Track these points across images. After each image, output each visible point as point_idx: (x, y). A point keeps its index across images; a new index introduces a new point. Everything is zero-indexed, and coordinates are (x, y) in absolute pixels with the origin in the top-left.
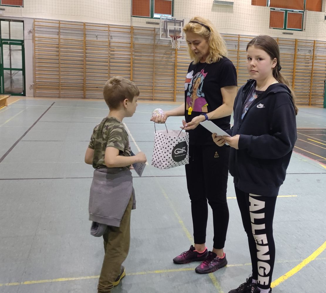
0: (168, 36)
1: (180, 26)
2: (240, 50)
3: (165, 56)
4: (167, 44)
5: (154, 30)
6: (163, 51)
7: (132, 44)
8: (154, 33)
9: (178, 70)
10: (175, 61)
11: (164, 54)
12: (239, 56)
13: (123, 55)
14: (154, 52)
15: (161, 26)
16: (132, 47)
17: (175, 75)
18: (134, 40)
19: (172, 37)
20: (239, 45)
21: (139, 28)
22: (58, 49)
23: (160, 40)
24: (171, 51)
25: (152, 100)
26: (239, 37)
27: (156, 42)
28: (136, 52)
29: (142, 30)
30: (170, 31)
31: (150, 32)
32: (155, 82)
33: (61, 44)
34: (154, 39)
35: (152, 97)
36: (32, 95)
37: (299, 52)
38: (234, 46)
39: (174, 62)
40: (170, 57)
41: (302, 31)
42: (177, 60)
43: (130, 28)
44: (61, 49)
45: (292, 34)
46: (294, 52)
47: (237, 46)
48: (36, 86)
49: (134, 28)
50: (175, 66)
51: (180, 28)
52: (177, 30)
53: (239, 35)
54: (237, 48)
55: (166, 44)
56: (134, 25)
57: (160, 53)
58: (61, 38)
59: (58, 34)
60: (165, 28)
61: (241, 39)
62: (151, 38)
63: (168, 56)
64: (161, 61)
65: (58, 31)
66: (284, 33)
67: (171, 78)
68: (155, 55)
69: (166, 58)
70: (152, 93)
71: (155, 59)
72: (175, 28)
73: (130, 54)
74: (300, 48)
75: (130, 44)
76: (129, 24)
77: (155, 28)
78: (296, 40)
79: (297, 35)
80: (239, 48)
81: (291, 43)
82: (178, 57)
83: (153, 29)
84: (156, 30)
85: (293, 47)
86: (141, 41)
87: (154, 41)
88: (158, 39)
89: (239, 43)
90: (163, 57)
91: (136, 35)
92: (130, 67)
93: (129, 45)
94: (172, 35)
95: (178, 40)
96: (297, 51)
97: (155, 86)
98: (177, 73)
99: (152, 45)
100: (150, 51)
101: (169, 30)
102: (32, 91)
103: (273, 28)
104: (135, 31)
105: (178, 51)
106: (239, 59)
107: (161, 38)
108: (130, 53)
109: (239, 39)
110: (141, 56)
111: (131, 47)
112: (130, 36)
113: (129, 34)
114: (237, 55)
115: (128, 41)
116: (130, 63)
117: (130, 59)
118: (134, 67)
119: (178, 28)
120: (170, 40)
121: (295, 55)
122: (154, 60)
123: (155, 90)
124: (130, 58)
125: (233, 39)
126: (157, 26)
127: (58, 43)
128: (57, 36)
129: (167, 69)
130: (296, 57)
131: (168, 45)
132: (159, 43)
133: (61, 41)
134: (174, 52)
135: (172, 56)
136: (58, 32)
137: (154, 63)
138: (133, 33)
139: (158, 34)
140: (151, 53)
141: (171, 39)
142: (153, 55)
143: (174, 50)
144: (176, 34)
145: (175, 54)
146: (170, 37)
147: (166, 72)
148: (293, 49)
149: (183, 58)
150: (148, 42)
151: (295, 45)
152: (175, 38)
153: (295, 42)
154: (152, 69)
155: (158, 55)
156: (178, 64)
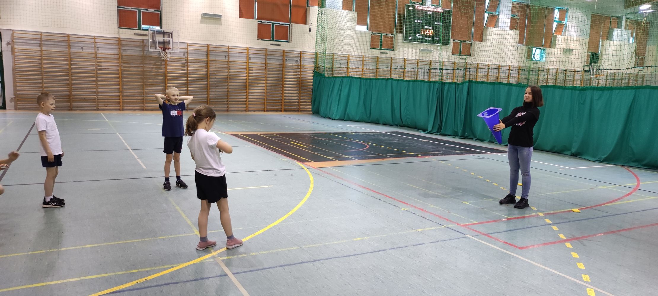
0: (158, 48)
1: (169, 38)
2: (229, 61)
3: (155, 66)
6: (153, 62)
7: (120, 55)
8: (143, 44)
9: (168, 80)
10: (165, 71)
11: (154, 65)
12: (230, 66)
13: (111, 66)
14: (142, 63)
15: (149, 38)
16: (120, 58)
17: (165, 85)
18: (122, 51)
19: (161, 48)
20: (228, 56)
21: (126, 40)
22: (40, 61)
23: (149, 52)
24: (160, 62)
25: (143, 110)
26: (228, 48)
27: (145, 54)
28: (124, 63)
29: (130, 41)
30: (159, 43)
31: (138, 44)
32: (145, 93)
33: (44, 55)
34: (143, 50)
35: (143, 107)
36: (13, 108)
37: (287, 62)
38: (224, 57)
41: (289, 42)
42: (168, 71)
43: (117, 39)
44: (44, 61)
45: (280, 45)
46: (282, 62)
47: (227, 57)
48: (17, 99)
49: (121, 39)
50: (165, 76)
51: (169, 40)
52: (166, 41)
53: (228, 46)
54: (227, 59)
55: (156, 55)
56: (122, 36)
57: (150, 64)
58: (43, 50)
59: (40, 46)
60: (154, 40)
61: (230, 50)
62: (140, 49)
63: (158, 67)
64: (150, 72)
65: (39, 42)
66: (272, 44)
67: (161, 88)
68: (145, 66)
69: (156, 68)
70: (143, 103)
71: (144, 69)
72: (164, 40)
73: (119, 66)
74: (287, 59)
75: (118, 55)
76: (116, 36)
77: (143, 40)
78: (283, 51)
79: (284, 46)
80: (228, 58)
81: (279, 54)
82: (168, 67)
83: (142, 41)
84: (145, 41)
85: (281, 57)
86: (130, 52)
87: (143, 53)
88: (146, 51)
89: (228, 53)
90: (152, 68)
91: (124, 46)
92: (119, 78)
93: (116, 57)
94: (161, 46)
95: (167, 51)
96: (285, 61)
97: (145, 96)
98: (168, 83)
99: (141, 56)
100: (139, 61)
102: (13, 103)
103: (261, 40)
104: (123, 43)
105: (168, 62)
106: (230, 69)
107: (150, 50)
108: (118, 65)
109: (228, 50)
110: (130, 67)
111: (119, 58)
112: (117, 47)
113: (116, 46)
114: (227, 65)
115: (116, 52)
116: (118, 74)
117: (118, 70)
118: (122, 78)
119: (167, 40)
120: (160, 52)
121: (283, 65)
122: (143, 71)
123: (146, 100)
124: (119, 69)
125: (223, 50)
126: (145, 38)
127: (40, 55)
128: (38, 48)
129: (157, 79)
130: (284, 66)
132: (148, 54)
133: (44, 52)
134: (163, 63)
135: (161, 67)
136: (40, 44)
137: (143, 74)
138: (121, 44)
139: (147, 45)
140: (140, 64)
141: (160, 50)
142: (142, 66)
143: (165, 61)
144: (165, 46)
145: (165, 64)
146: (159, 48)
147: (157, 82)
148: (281, 59)
149: (174, 69)
150: (136, 54)
151: (283, 55)
152: (165, 49)
153: (282, 53)
154: (142, 80)
155: (148, 66)
156: (168, 74)
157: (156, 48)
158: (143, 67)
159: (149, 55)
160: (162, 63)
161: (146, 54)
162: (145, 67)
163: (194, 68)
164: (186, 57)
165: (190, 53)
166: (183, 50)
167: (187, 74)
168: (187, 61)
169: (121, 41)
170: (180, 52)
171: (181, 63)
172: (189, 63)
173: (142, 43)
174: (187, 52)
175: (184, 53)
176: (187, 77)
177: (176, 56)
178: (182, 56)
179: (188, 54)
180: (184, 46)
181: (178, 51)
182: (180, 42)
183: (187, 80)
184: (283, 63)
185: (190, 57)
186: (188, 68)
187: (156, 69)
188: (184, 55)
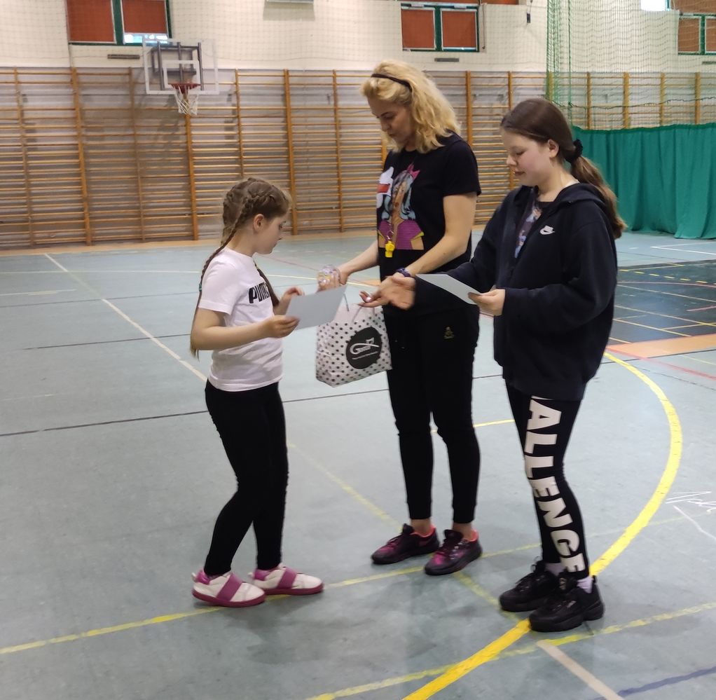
0: (167, 86)
1: (191, 59)
2: (339, 107)
3: (161, 133)
4: (165, 103)
5: (130, 74)
6: (156, 122)
7: (78, 109)
8: (131, 79)
9: (196, 164)
10: (187, 142)
11: (159, 130)
12: (340, 121)
13: (57, 138)
14: (133, 127)
15: (145, 63)
16: (79, 117)
17: (189, 176)
18: (81, 100)
19: (175, 86)
20: (335, 95)
21: (91, 72)
23: (148, 97)
24: (174, 120)
25: (140, 240)
26: (334, 77)
27: (137, 103)
28: (89, 129)
29: (100, 74)
30: (170, 73)
31: (118, 79)
32: (144, 199)
34: (132, 96)
35: (141, 233)
37: (476, 102)
38: (325, 97)
39: (185, 145)
40: (173, 134)
41: (478, 51)
42: (193, 141)
43: (68, 72)
45: (456, 60)
46: (465, 102)
47: (332, 98)
49: (79, 71)
50: (188, 155)
51: (192, 65)
52: (185, 69)
53: (334, 72)
54: (332, 103)
55: (162, 104)
56: (79, 63)
57: (148, 128)
60: (157, 66)
61: (339, 80)
62: (123, 92)
63: (170, 133)
64: (152, 146)
66: (438, 60)
67: (180, 184)
68: (138, 133)
69: (165, 137)
70: (139, 223)
71: (138, 142)
72: (180, 65)
73: (76, 136)
74: (477, 93)
75: (73, 111)
76: (65, 63)
77: (130, 69)
78: (467, 75)
79: (468, 62)
80: (336, 101)
81: (456, 81)
82: (193, 132)
83: (126, 72)
84: (135, 73)
85: (461, 89)
86: (100, 101)
87: (132, 100)
88: (139, 95)
89: (335, 89)
90: (156, 137)
91: (84, 88)
92: (78, 166)
93: (69, 114)
94: (175, 82)
95: (191, 92)
96: (471, 98)
97: (144, 208)
98: (196, 172)
99: (128, 109)
100: (124, 123)
101: (168, 72)
103: (412, 50)
104: (83, 79)
105: (192, 120)
106: (340, 128)
107: (149, 92)
108: (75, 133)
109: (334, 80)
110: (102, 138)
111: (75, 118)
112: (70, 91)
113: (67, 87)
114: (333, 119)
115: (68, 103)
116: (77, 157)
117: (75, 147)
118: (87, 165)
119: (186, 65)
120: (171, 95)
121: (468, 108)
122: (135, 146)
123: (145, 216)
124: (77, 145)
125: (321, 80)
126: (134, 64)
129: (169, 163)
130: (472, 113)
131: (166, 106)
132: (143, 103)
134: (181, 123)
135: (177, 133)
137: (136, 154)
138: (77, 83)
139: (140, 81)
140: (126, 128)
141: (174, 92)
142: (132, 133)
143: (184, 117)
144: (184, 81)
145: (185, 126)
146: (170, 86)
147: (169, 171)
148: (462, 95)
149: (207, 136)
150: (116, 104)
151: (466, 85)
152: (183, 88)
153: (465, 79)
154: (133, 168)
155: (146, 133)
156: (194, 150)
157: (162, 88)
158: (134, 135)
159: (145, 105)
160: (177, 122)
161: (140, 105)
162: (139, 135)
163: (254, 129)
164: (233, 105)
165: (243, 95)
166: (227, 89)
167: (239, 147)
168: (236, 114)
169: (78, 74)
170: (222, 94)
171: (224, 120)
172: (242, 120)
173: (127, 77)
174: (236, 93)
175: (230, 95)
176: (239, 153)
177: (211, 105)
178: (225, 102)
179: (238, 98)
180: (228, 79)
181: (216, 91)
182: (219, 70)
183: (240, 161)
184: (468, 105)
185: (245, 103)
186: (240, 131)
187: (164, 139)
188: (229, 100)
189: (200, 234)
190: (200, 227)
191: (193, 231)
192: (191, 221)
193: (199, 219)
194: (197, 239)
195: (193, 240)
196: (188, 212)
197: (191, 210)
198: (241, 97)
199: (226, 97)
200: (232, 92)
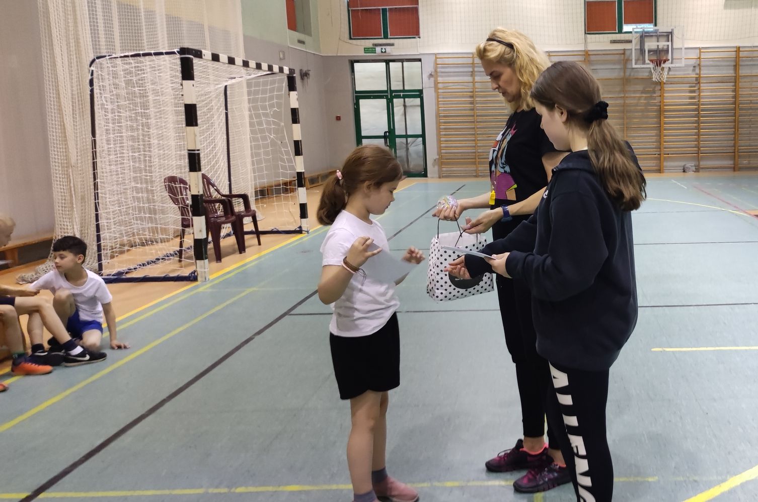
0: (647, 61)
1: (668, 41)
3: (644, 95)
4: (647, 74)
5: (624, 54)
6: (640, 87)
9: (665, 117)
10: (661, 102)
11: (642, 93)
14: (624, 91)
15: (634, 46)
17: (660, 126)
19: (652, 61)
21: (597, 53)
22: (472, 99)
23: (634, 70)
24: (653, 86)
27: (627, 74)
29: (604, 54)
30: (650, 52)
31: (617, 57)
33: (477, 90)
34: (625, 69)
36: (438, 176)
39: (659, 104)
40: (651, 96)
42: (665, 101)
43: (583, 53)
44: (477, 99)
48: (442, 161)
49: (590, 53)
50: (660, 112)
51: (668, 46)
52: (663, 48)
56: (591, 47)
57: (635, 92)
58: (476, 81)
59: (472, 75)
60: (642, 47)
62: (619, 67)
63: (649, 95)
64: (637, 105)
65: (471, 69)
67: (654, 133)
68: (626, 95)
69: (646, 98)
71: (627, 102)
72: (658, 46)
76: (581, 48)
77: (624, 50)
82: (665, 95)
83: (622, 52)
84: (627, 53)
86: (603, 73)
87: (624, 72)
88: (629, 69)
90: (640, 98)
91: (594, 65)
94: (654, 58)
95: (664, 65)
98: (665, 123)
99: (621, 79)
100: (618, 89)
101: (648, 51)
102: (436, 168)
104: (593, 58)
105: (665, 86)
107: (634, 66)
119: (663, 45)
120: (650, 68)
122: (624, 105)
126: (627, 46)
128: (470, 79)
129: (647, 117)
131: (648, 76)
133: (477, 85)
134: (658, 88)
135: (655, 95)
136: (472, 72)
138: (588, 61)
139: (630, 58)
140: (620, 92)
141: (651, 66)
142: (623, 95)
143: (660, 83)
144: (660, 57)
145: (660, 90)
146: (649, 62)
147: (647, 123)
149: (676, 96)
150: (615, 75)
152: (659, 63)
154: (622, 120)
155: (633, 95)
156: (665, 107)
158: (624, 97)
159: (633, 75)
160: (655, 87)
161: (630, 75)
162: (627, 97)
163: (712, 92)
164: (697, 74)
165: (704, 66)
166: (692, 62)
167: (698, 105)
168: (698, 80)
169: (589, 55)
170: (686, 66)
171: (688, 85)
172: (702, 85)
173: (623, 56)
174: (699, 65)
175: (694, 67)
176: (697, 110)
177: (680, 74)
178: (691, 72)
179: (700, 69)
180: (694, 55)
181: (683, 64)
182: (686, 48)
183: (698, 116)
185: (705, 72)
186: (700, 93)
188: (694, 70)
189: (665, 169)
190: (665, 164)
191: (660, 166)
192: (659, 159)
193: (665, 158)
194: (663, 172)
195: (660, 173)
196: (658, 153)
197: (660, 151)
198: (702, 68)
199: (692, 68)
200: (696, 65)
